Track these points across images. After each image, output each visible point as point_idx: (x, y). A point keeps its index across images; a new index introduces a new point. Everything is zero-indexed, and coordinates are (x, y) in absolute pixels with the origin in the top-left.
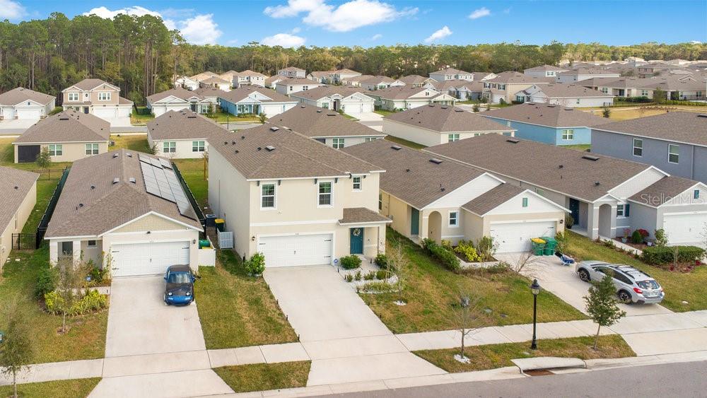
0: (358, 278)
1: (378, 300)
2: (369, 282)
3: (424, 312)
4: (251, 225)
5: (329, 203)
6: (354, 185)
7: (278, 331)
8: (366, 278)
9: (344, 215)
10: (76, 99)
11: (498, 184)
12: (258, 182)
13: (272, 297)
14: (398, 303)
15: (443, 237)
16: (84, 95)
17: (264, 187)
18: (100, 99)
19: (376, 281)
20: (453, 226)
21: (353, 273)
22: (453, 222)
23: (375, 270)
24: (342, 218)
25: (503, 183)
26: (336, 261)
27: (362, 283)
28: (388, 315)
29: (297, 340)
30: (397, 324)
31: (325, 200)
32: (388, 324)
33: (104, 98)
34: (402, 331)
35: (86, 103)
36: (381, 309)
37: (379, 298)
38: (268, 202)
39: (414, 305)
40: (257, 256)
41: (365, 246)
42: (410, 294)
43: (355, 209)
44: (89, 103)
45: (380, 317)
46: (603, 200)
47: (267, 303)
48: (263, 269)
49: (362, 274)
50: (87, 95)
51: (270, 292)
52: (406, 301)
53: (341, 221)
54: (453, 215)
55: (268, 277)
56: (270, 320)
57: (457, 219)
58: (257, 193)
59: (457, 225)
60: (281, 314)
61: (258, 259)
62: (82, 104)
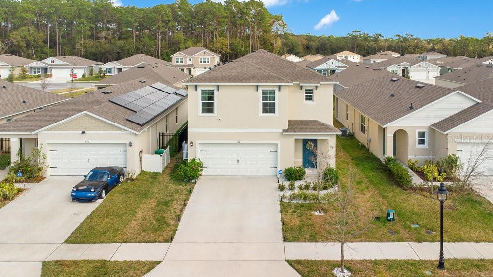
0: (291, 188)
1: (297, 208)
5: (274, 112)
6: (306, 96)
8: (301, 189)
9: (291, 125)
10: (182, 62)
11: (474, 103)
12: (196, 86)
13: (187, 200)
14: (317, 213)
15: (410, 157)
16: (188, 59)
17: (203, 92)
18: (201, 62)
20: (422, 146)
22: (422, 142)
24: (286, 127)
25: (478, 103)
26: (280, 172)
28: (295, 223)
29: (170, 239)
30: (296, 232)
31: (269, 108)
32: (286, 231)
33: (204, 62)
34: (296, 240)
35: (189, 65)
37: (299, 206)
38: (208, 108)
43: (306, 121)
44: (192, 65)
47: (176, 204)
49: (297, 185)
50: (190, 60)
51: (189, 195)
52: (327, 212)
53: (285, 131)
54: (422, 135)
57: (427, 139)
58: (195, 98)
59: (426, 145)
62: (186, 66)
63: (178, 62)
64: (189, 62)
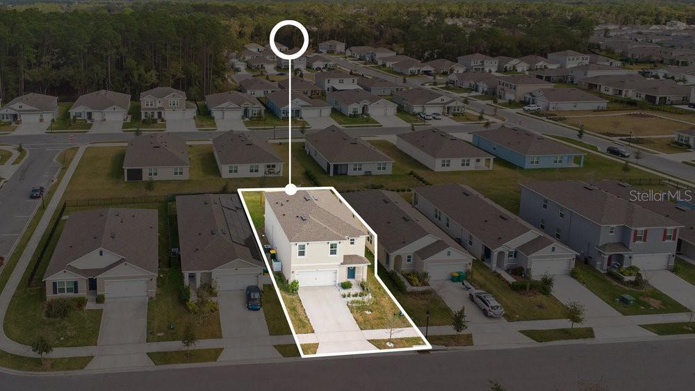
0: (349, 296)
1: (357, 309)
2: (355, 298)
3: (379, 318)
4: (292, 265)
5: (336, 254)
6: (351, 243)
7: (304, 327)
8: (353, 296)
9: (344, 260)
10: (151, 105)
11: (437, 240)
12: (296, 243)
13: (302, 306)
14: (367, 312)
15: (402, 269)
16: (157, 102)
17: (299, 246)
18: (171, 104)
19: (358, 298)
20: (409, 263)
21: (346, 292)
22: (409, 261)
23: (359, 290)
24: (342, 262)
25: (439, 240)
26: (339, 284)
27: (351, 299)
28: (361, 319)
29: (313, 332)
30: (364, 325)
31: (333, 252)
32: (359, 324)
33: (174, 104)
34: (365, 329)
35: (159, 108)
36: (358, 315)
37: (358, 308)
38: (302, 253)
39: (376, 314)
40: (294, 281)
41: (356, 275)
42: (375, 306)
43: (351, 255)
44: (162, 108)
45: (356, 320)
46: (500, 249)
47: (299, 309)
48: (298, 289)
49: (351, 294)
50: (160, 102)
51: (301, 303)
52: (372, 311)
53: (342, 264)
55: (301, 294)
56: (300, 320)
57: (411, 259)
58: (295, 249)
59: (411, 262)
60: (306, 317)
61: (295, 283)
62: (156, 109)
63: (147, 105)
64: (158, 105)
